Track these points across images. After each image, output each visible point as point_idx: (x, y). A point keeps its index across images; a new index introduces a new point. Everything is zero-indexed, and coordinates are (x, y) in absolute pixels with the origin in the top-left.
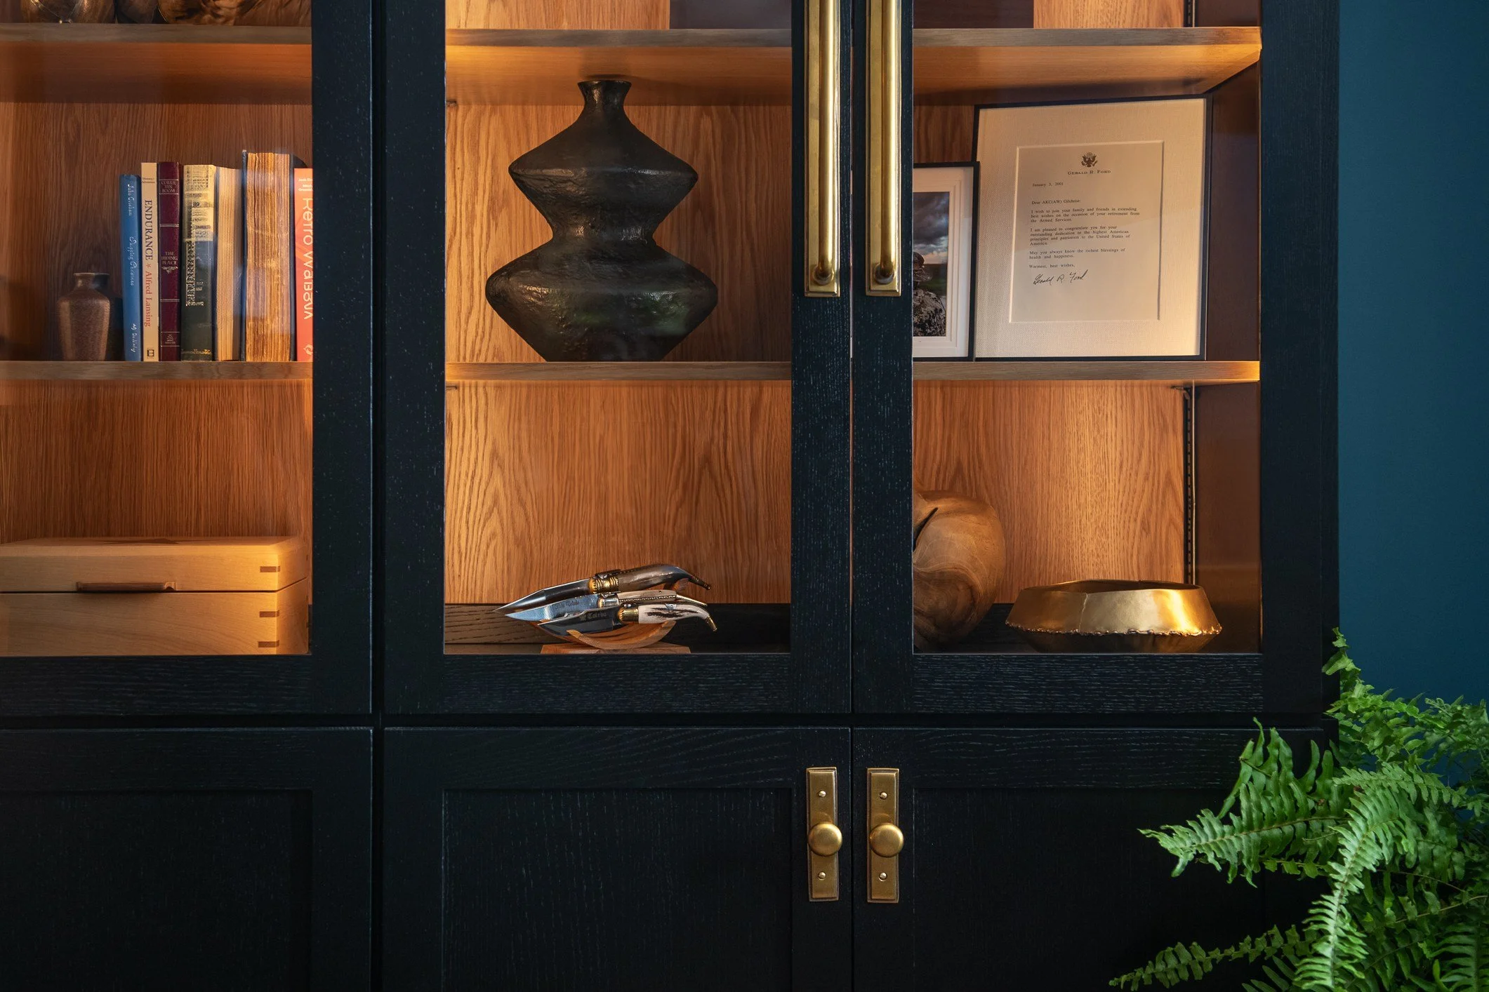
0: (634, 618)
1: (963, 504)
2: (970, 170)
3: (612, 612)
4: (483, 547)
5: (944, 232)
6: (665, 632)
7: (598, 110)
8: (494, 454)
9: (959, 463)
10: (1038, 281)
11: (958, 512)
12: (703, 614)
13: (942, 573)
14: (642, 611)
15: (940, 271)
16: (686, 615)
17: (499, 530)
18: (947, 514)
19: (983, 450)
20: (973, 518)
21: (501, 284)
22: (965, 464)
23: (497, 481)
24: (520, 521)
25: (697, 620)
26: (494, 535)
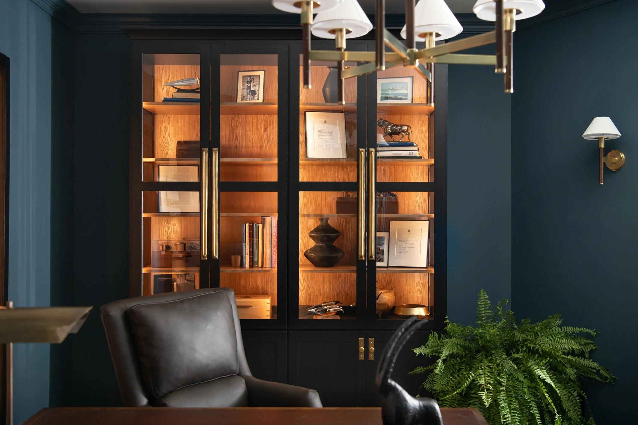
0: (330, 311)
1: (387, 291)
2: (388, 233)
3: (326, 310)
4: (302, 295)
5: (384, 244)
6: (335, 313)
7: (323, 223)
8: (304, 279)
9: (388, 281)
10: (400, 252)
11: (386, 292)
13: (383, 303)
14: (331, 310)
15: (383, 251)
16: (339, 310)
17: (305, 292)
18: (384, 293)
19: (392, 278)
20: (388, 293)
21: (307, 254)
22: (389, 281)
23: (305, 283)
24: (309, 291)
25: (341, 311)
26: (304, 293)
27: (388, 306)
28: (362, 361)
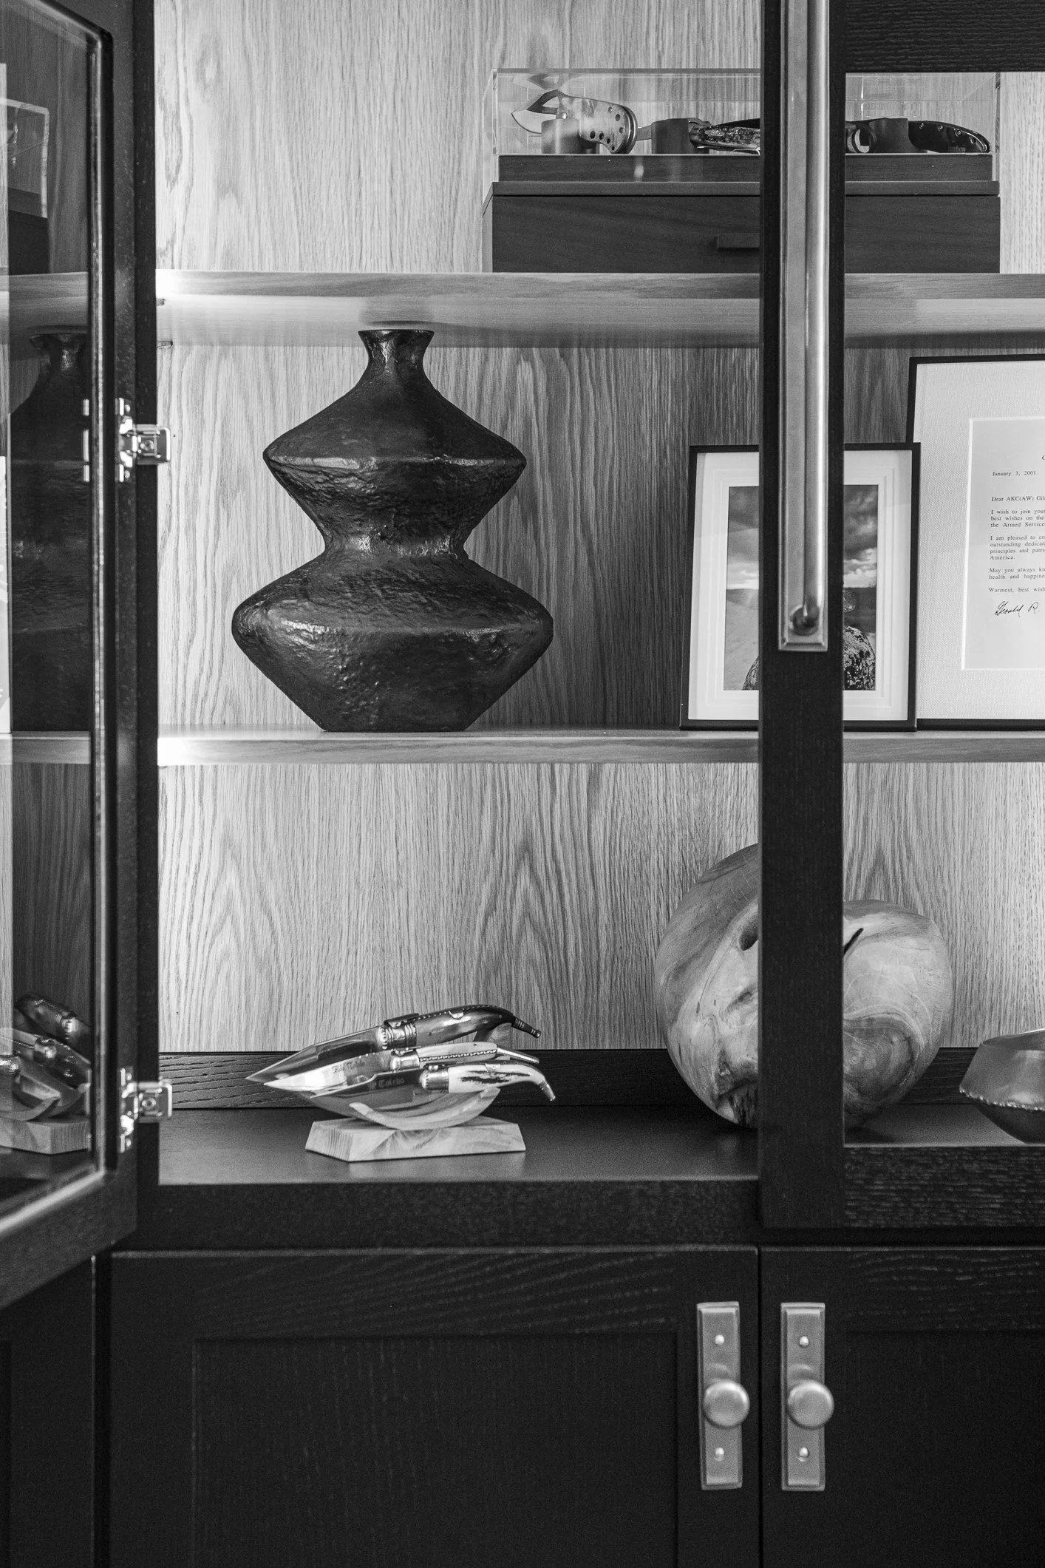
0: (442, 1086)
1: (899, 921)
2: (908, 455)
3: (410, 1078)
4: (212, 972)
5: (872, 542)
6: (486, 1104)
7: (389, 370)
8: (227, 841)
9: (879, 852)
10: (1002, 610)
11: (893, 933)
12: (537, 1077)
13: (870, 1020)
14: (454, 1076)
15: (867, 597)
16: (513, 1079)
17: (233, 945)
18: (876, 936)
19: (913, 833)
20: (911, 941)
21: (255, 619)
22: (888, 854)
23: (231, 879)
24: (264, 936)
25: (530, 1085)
26: (226, 954)
27: (909, 1040)
28: (722, 1494)
